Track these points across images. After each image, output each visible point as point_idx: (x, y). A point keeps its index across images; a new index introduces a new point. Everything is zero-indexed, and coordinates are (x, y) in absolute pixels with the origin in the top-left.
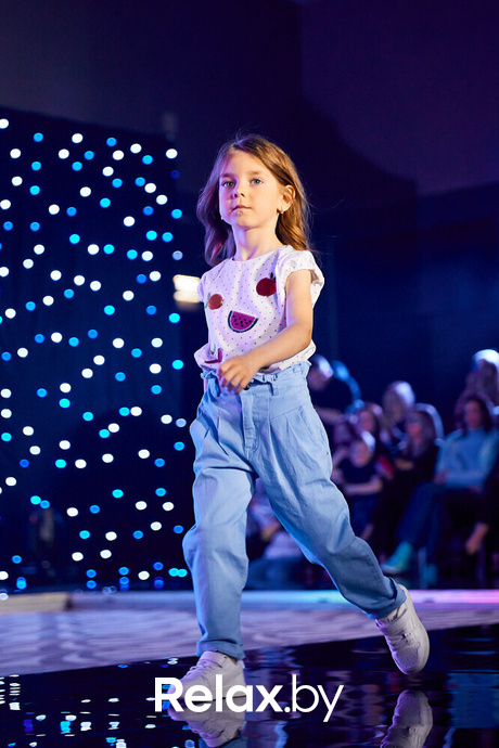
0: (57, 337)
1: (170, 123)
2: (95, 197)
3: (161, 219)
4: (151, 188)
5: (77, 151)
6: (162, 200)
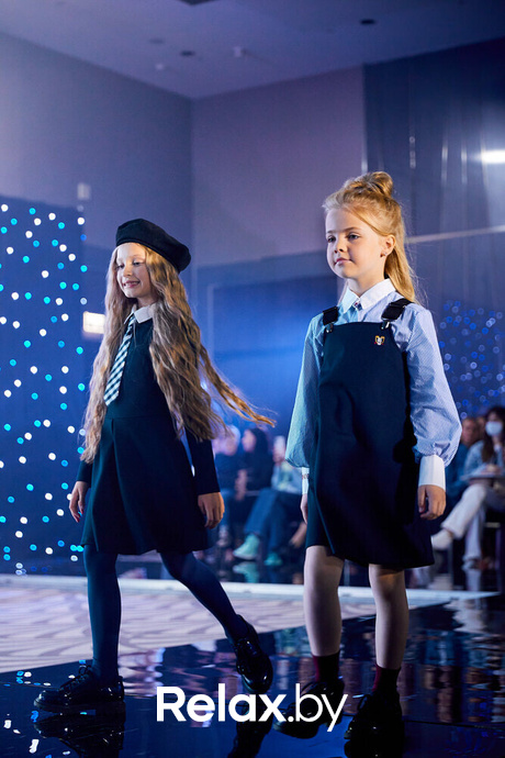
2: (17, 255)
4: (63, 248)
5: (3, 218)
6: (72, 257)
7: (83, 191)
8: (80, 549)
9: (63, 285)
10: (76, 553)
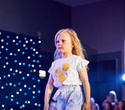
2: (21, 52)
3: (37, 57)
4: (34, 50)
6: (37, 53)
7: (39, 34)
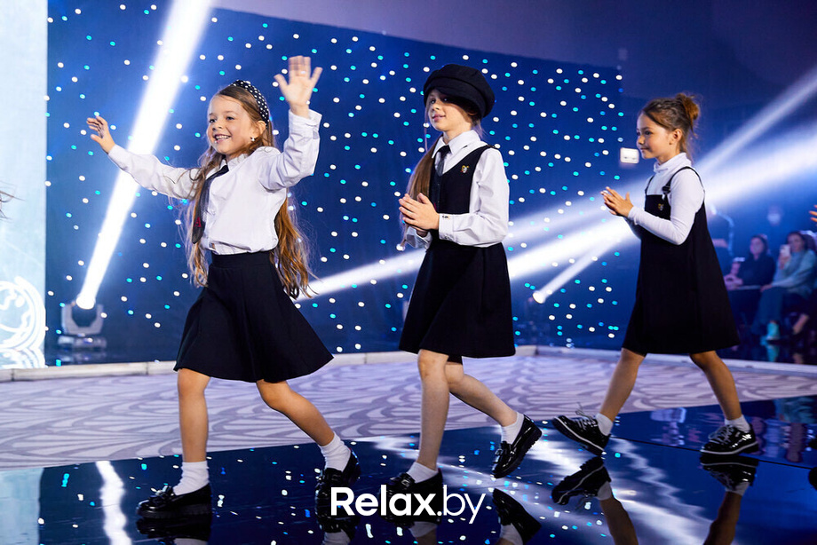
0: (543, 191)
1: (623, 54)
2: (569, 107)
3: (611, 117)
4: (605, 99)
5: (558, 79)
6: (612, 106)
8: (616, 328)
9: (604, 128)
10: (613, 332)
